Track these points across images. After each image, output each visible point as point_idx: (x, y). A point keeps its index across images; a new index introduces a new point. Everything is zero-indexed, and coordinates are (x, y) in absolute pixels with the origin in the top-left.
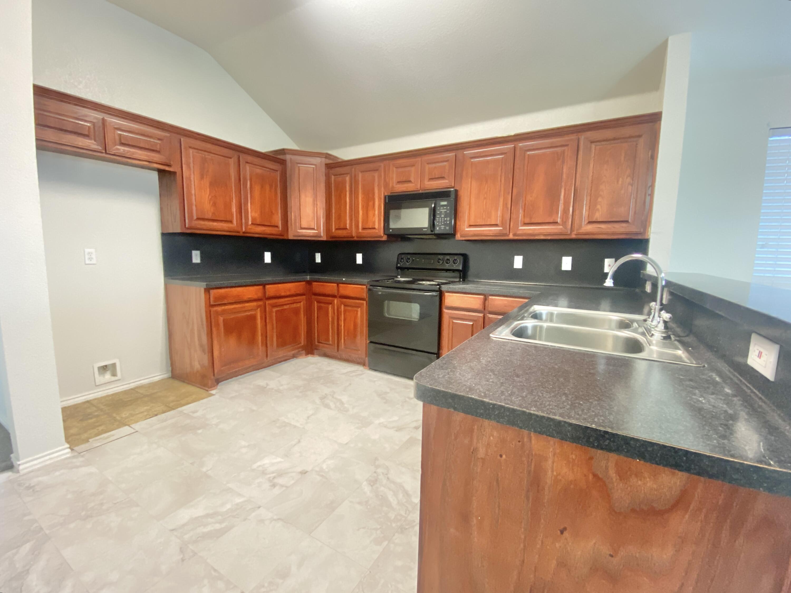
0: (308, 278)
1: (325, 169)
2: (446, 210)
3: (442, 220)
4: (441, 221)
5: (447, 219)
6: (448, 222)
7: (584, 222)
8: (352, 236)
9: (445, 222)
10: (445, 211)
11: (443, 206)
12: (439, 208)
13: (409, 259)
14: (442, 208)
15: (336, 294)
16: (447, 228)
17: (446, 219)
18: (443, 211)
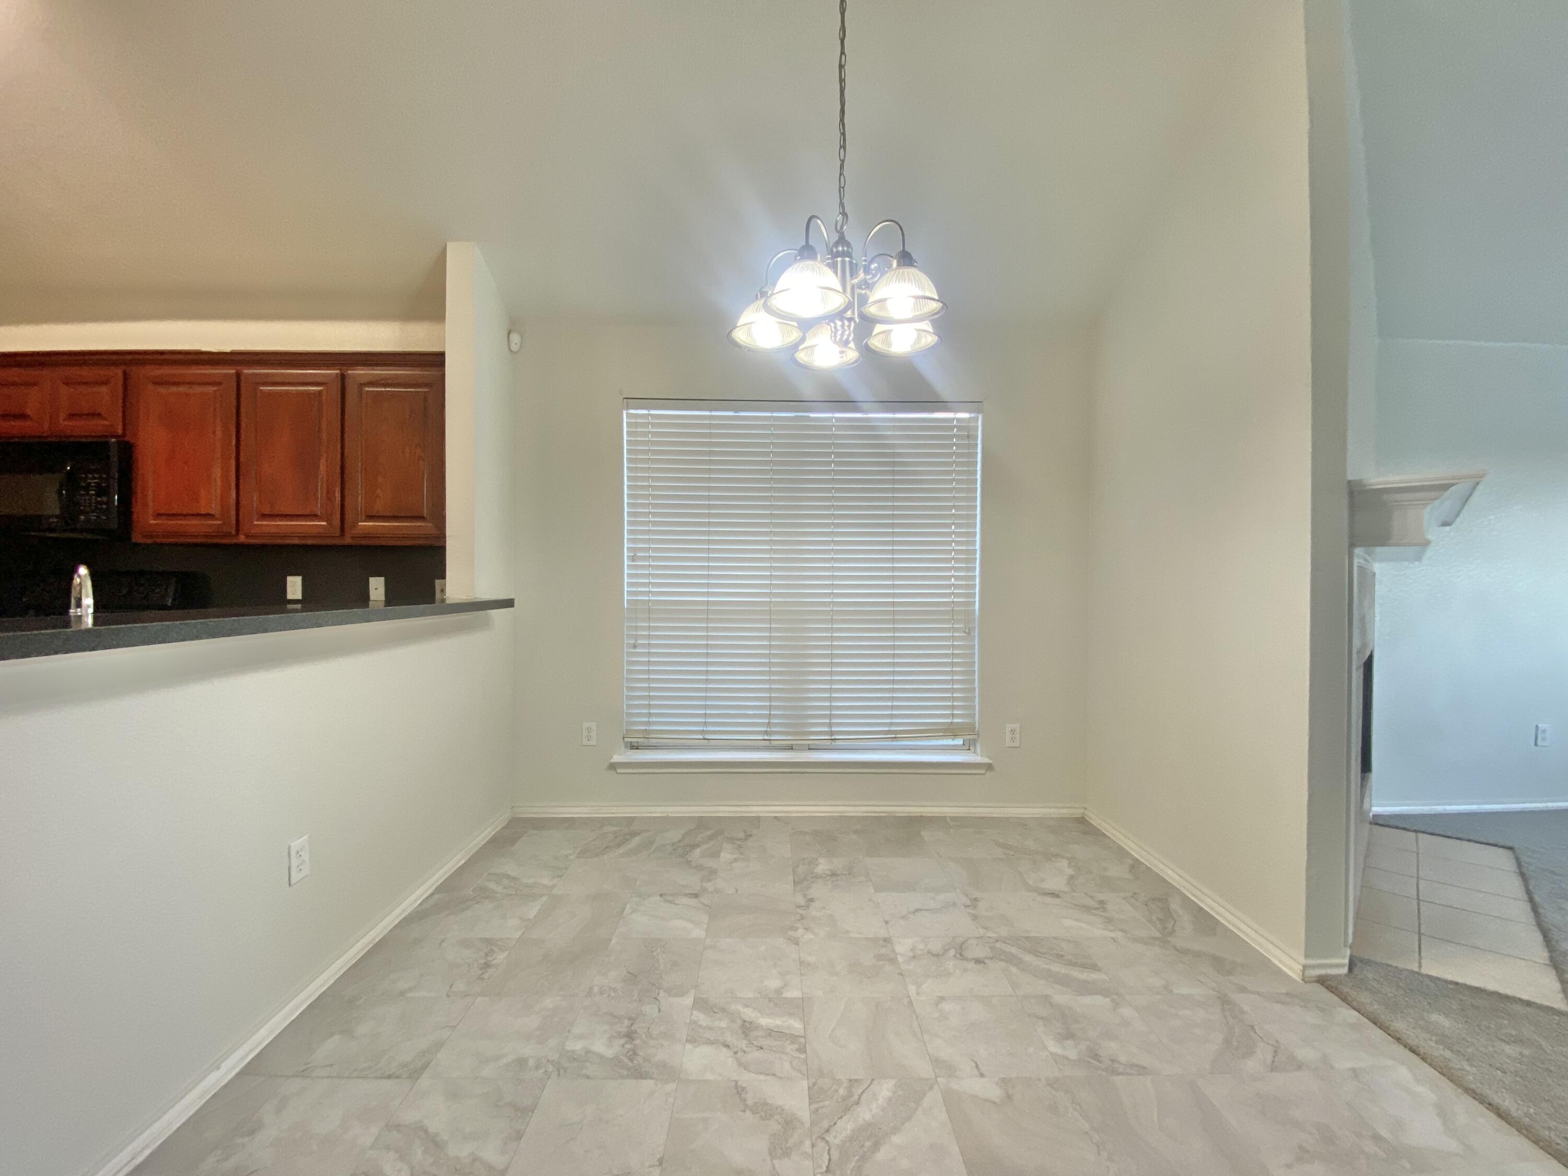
2: (97, 481)
3: (92, 500)
4: (92, 503)
5: (101, 500)
6: (104, 506)
9: (99, 506)
10: (96, 483)
11: (92, 471)
12: (83, 475)
14: (90, 475)
16: (103, 518)
18: (93, 482)
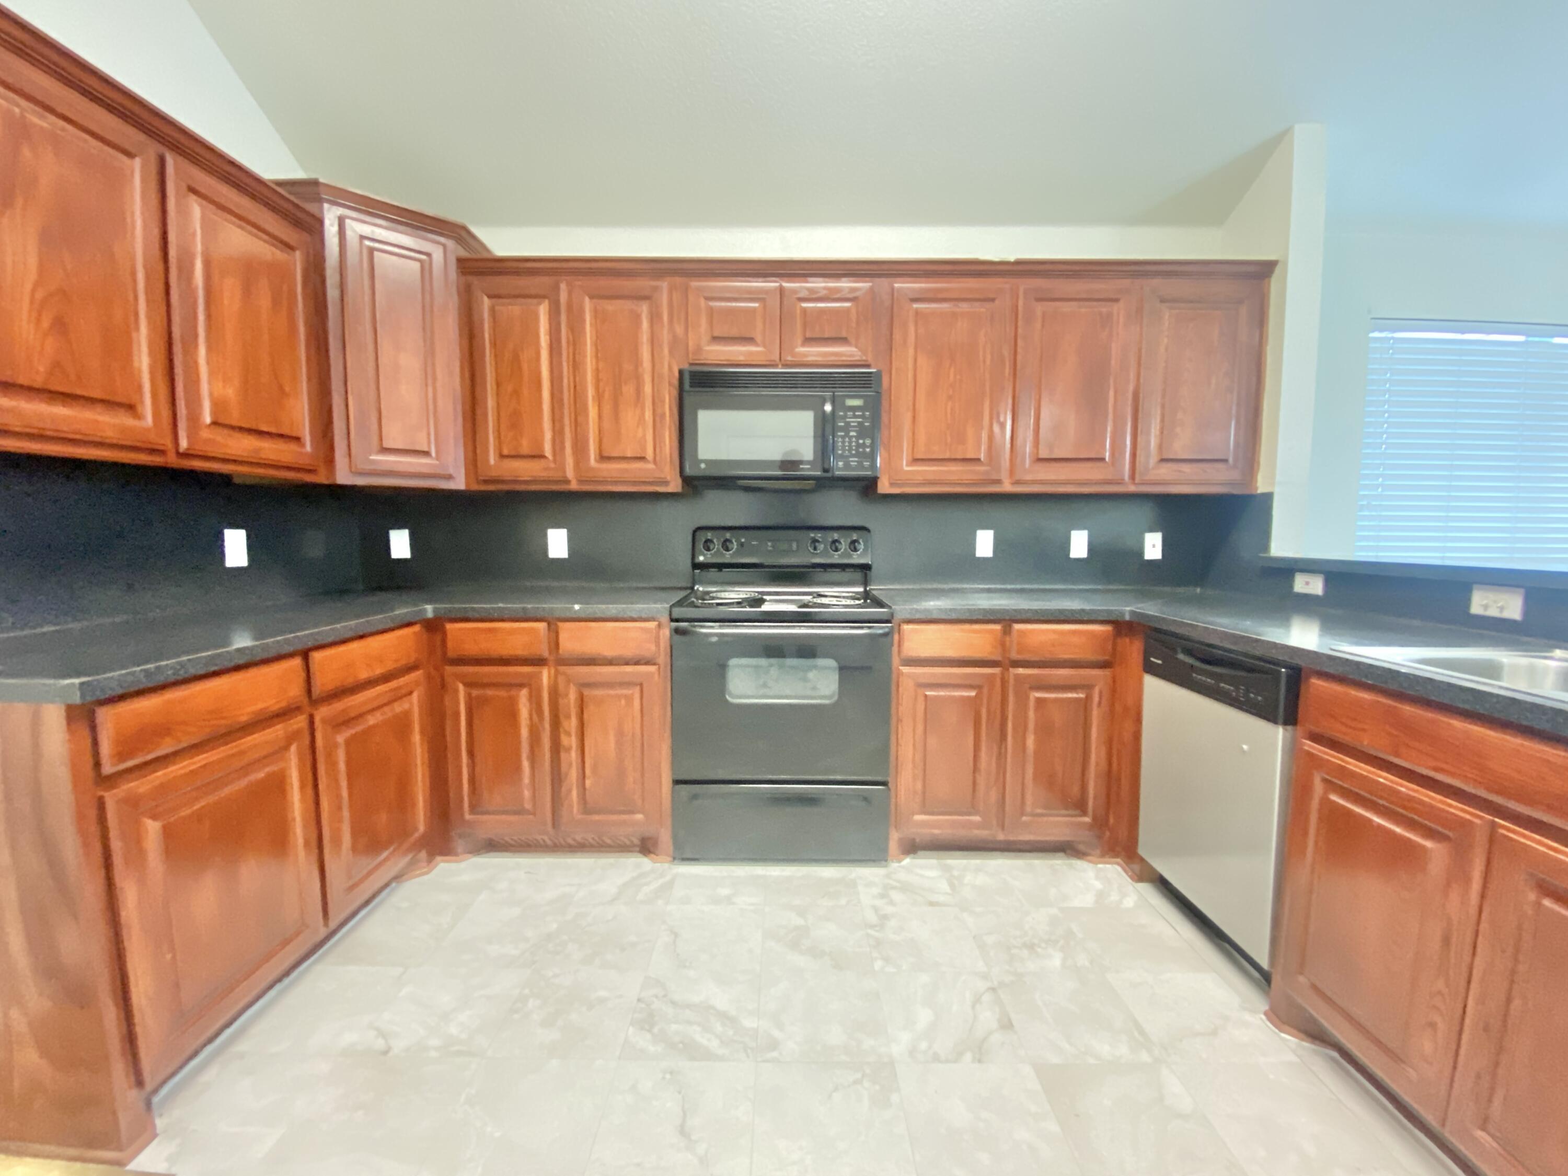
0: (429, 610)
1: (457, 273)
2: (860, 420)
3: (850, 442)
4: (850, 446)
5: (864, 443)
6: (868, 450)
7: (1153, 460)
8: (566, 477)
9: (861, 450)
10: (859, 422)
11: (853, 409)
12: (841, 413)
13: (730, 541)
14: (851, 413)
15: (546, 654)
16: (865, 463)
17: (861, 441)
18: (854, 422)
